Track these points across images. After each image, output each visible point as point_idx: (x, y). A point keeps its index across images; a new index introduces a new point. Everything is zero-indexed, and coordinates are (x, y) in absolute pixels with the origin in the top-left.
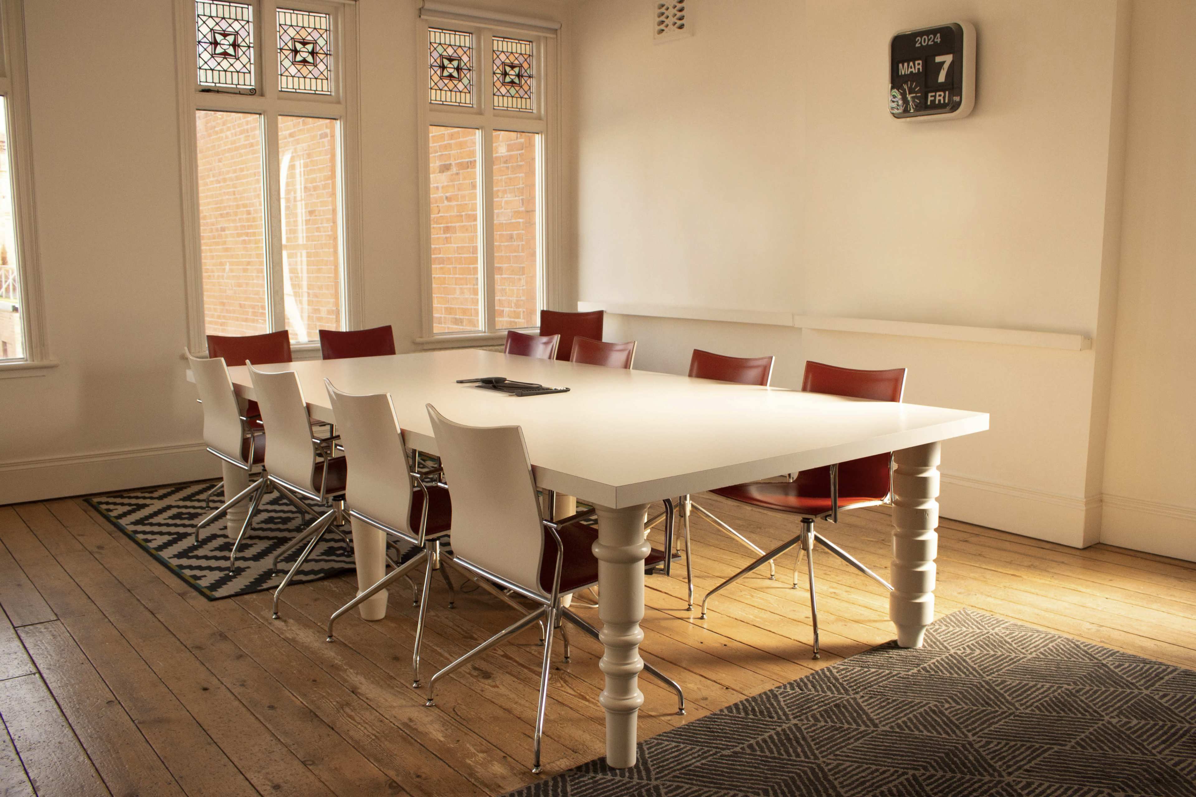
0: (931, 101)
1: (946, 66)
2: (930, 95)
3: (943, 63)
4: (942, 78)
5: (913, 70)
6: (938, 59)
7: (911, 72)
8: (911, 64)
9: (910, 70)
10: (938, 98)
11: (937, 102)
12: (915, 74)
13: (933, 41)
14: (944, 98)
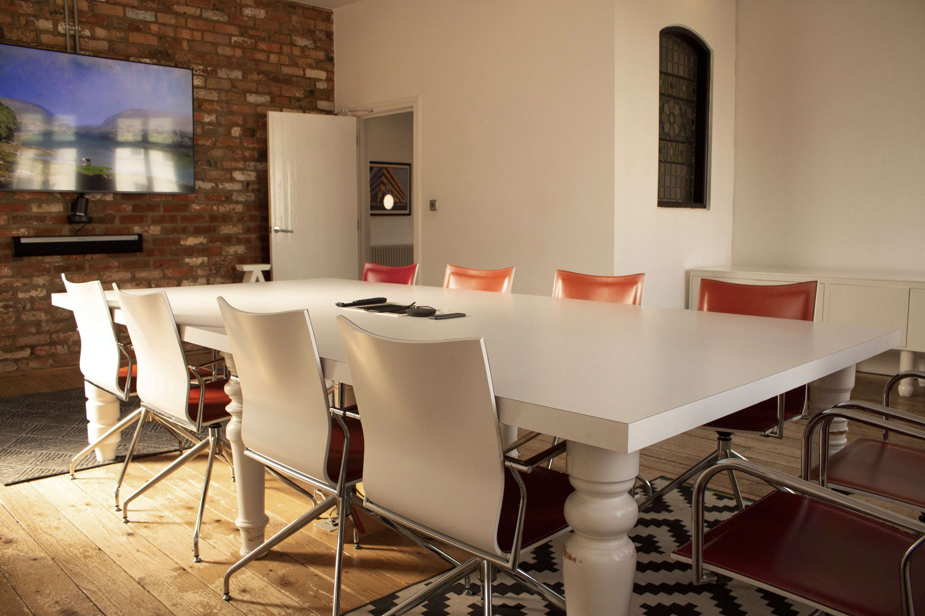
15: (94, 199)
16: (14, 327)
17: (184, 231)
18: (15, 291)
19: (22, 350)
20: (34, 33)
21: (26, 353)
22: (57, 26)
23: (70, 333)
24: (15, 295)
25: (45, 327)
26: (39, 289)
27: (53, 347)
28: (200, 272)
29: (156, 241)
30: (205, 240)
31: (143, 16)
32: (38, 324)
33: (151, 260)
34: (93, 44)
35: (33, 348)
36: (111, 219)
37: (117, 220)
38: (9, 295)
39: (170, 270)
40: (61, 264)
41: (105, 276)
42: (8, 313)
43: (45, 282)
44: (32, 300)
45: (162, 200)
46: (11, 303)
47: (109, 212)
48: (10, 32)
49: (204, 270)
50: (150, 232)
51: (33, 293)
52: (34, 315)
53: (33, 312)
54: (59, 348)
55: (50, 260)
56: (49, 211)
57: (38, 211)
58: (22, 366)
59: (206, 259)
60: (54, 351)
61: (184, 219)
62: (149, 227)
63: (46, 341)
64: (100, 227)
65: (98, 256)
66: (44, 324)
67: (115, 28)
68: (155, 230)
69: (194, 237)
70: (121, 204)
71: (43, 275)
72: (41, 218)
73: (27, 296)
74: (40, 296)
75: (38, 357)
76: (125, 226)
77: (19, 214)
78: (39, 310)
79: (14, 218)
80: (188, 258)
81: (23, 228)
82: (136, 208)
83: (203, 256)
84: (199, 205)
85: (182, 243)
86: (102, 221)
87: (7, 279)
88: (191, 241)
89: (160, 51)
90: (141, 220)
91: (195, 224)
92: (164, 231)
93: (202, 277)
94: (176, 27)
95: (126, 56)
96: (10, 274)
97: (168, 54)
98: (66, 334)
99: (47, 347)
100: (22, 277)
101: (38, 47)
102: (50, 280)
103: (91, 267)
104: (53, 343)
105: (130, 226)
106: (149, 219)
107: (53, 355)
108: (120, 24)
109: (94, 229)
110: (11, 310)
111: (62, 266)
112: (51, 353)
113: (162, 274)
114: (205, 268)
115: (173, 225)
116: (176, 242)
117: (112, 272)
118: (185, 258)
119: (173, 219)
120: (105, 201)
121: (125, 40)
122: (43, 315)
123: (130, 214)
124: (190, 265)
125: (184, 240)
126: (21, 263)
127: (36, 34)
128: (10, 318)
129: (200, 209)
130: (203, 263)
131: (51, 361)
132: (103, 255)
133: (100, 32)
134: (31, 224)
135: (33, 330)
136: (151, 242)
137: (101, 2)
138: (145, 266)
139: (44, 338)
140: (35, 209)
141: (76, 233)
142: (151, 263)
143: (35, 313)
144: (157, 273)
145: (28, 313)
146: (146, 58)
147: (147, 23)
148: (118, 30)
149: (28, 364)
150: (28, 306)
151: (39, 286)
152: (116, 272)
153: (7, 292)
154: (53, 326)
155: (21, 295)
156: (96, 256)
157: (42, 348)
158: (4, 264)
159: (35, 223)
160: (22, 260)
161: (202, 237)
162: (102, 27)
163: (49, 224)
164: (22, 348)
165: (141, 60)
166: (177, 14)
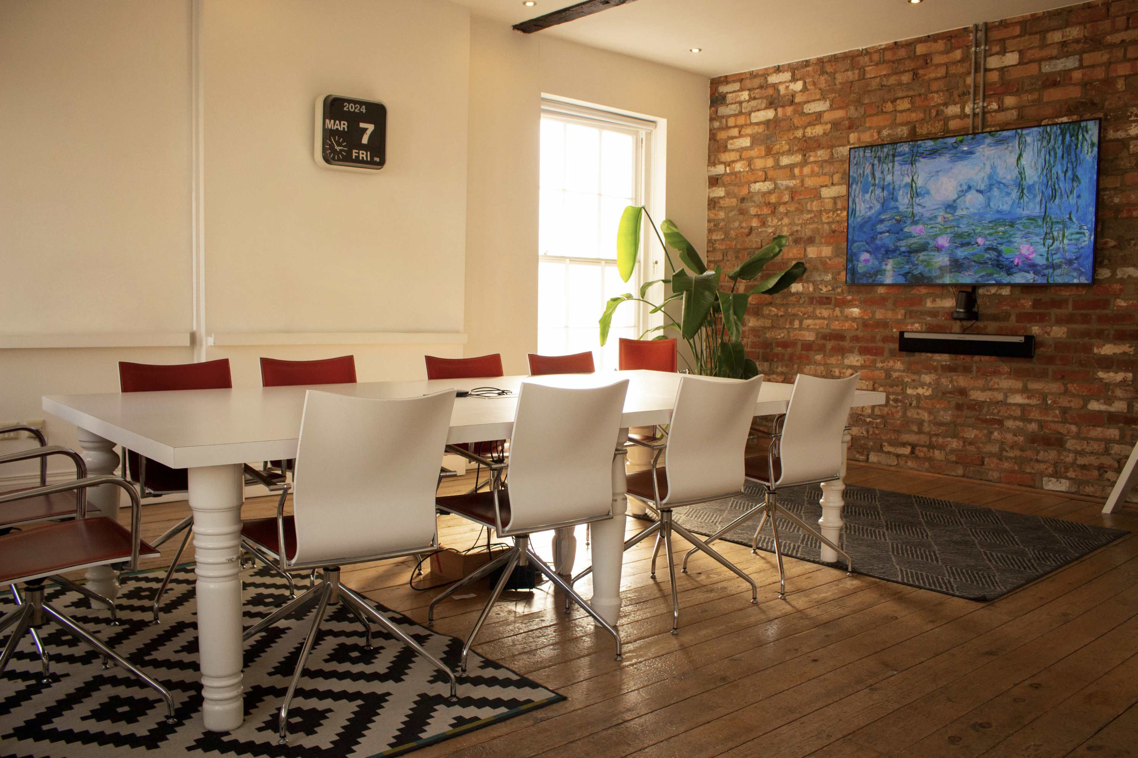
0: (356, 156)
1: (369, 132)
2: (354, 151)
3: (365, 130)
4: (365, 140)
5: (339, 127)
6: (362, 125)
7: (337, 129)
8: (337, 122)
9: (336, 127)
10: (361, 156)
11: (361, 158)
12: (341, 131)
13: (359, 110)
14: (367, 156)
15: (989, 293)
16: (899, 422)
17: (1100, 335)
18: (904, 386)
19: (904, 447)
20: (943, 122)
21: (907, 451)
22: (964, 107)
23: (949, 439)
24: (904, 390)
25: (926, 428)
26: (926, 387)
27: (931, 450)
28: (1119, 393)
29: (1060, 345)
30: (1132, 349)
31: (1063, 65)
32: (920, 423)
33: (1051, 368)
34: (1001, 117)
35: (914, 447)
36: (1006, 317)
37: (1013, 318)
38: (899, 389)
39: (1075, 385)
40: (948, 363)
41: (992, 382)
42: (896, 407)
43: (931, 381)
44: (918, 397)
45: (1072, 293)
46: (900, 397)
47: (1005, 308)
48: (921, 128)
49: (1126, 390)
50: (1052, 334)
51: (920, 391)
52: (918, 414)
53: (917, 410)
54: (937, 452)
55: (939, 358)
56: (942, 306)
57: (932, 306)
58: (902, 463)
59: (1130, 375)
60: (931, 455)
61: (1101, 319)
62: (1051, 328)
63: (925, 442)
64: (992, 326)
65: (987, 358)
66: (926, 424)
67: (1027, 91)
68: (1059, 332)
69: (1115, 344)
70: (1019, 299)
71: (931, 373)
72: (934, 313)
73: (915, 393)
74: (925, 394)
75: (917, 457)
76: (1021, 325)
77: (915, 308)
78: (924, 409)
79: (911, 312)
80: (1102, 371)
81: (917, 323)
82: (1037, 304)
83: (1127, 370)
84: (1125, 300)
85: (1096, 351)
86: (995, 318)
87: (900, 373)
88: (1108, 349)
89: (1082, 103)
90: (1041, 319)
91: (1116, 327)
92: (1072, 334)
93: (1121, 399)
94: (1109, 64)
95: (1037, 121)
96: (902, 369)
97: (1093, 104)
98: (945, 440)
99: (925, 449)
100: (912, 372)
101: (947, 135)
102: (936, 379)
103: (978, 371)
104: (931, 447)
105: (1028, 325)
106: (1053, 318)
107: (930, 459)
108: (1032, 84)
109: (986, 327)
110: (899, 404)
111: (949, 365)
112: (928, 456)
113: (1063, 388)
114: (1128, 388)
115: (1084, 327)
116: (1087, 349)
117: (1000, 379)
118: (1098, 371)
119: (1086, 319)
120: (1000, 295)
121: (1038, 101)
122: (926, 415)
123: (1029, 311)
124: (1104, 381)
125: (1098, 348)
126: (912, 358)
127: (944, 123)
128: (897, 412)
129: (1127, 306)
130: (1124, 381)
131: (927, 464)
132: (993, 358)
133: (1010, 101)
134: (925, 319)
135: (915, 428)
136: (1053, 346)
137: (1013, 66)
138: (1042, 376)
139: (924, 439)
140: (929, 304)
141: (964, 331)
142: (1050, 373)
143: (920, 411)
144: (1056, 386)
145: (913, 410)
146: (1062, 117)
147: (1067, 73)
148: (1030, 92)
149: (907, 462)
150: (914, 403)
151: (925, 384)
152: (1005, 379)
153: (897, 386)
154: (934, 428)
155: (909, 391)
156: (985, 358)
157: (921, 449)
158: (898, 358)
159: (928, 319)
160: (914, 356)
161: (1128, 345)
162: (1011, 94)
163: (941, 320)
164: (904, 445)
165: (1056, 120)
166: (1112, 46)
